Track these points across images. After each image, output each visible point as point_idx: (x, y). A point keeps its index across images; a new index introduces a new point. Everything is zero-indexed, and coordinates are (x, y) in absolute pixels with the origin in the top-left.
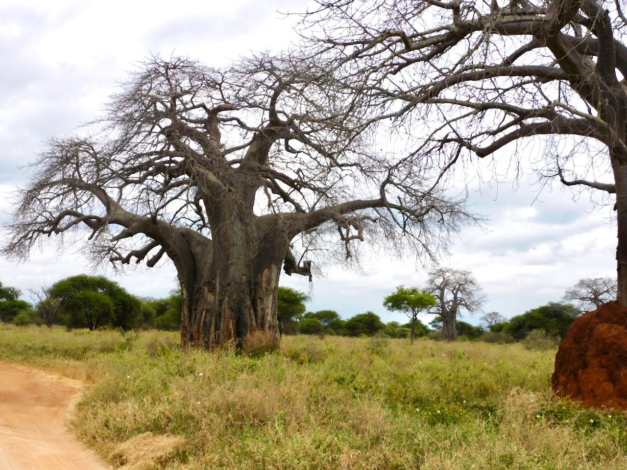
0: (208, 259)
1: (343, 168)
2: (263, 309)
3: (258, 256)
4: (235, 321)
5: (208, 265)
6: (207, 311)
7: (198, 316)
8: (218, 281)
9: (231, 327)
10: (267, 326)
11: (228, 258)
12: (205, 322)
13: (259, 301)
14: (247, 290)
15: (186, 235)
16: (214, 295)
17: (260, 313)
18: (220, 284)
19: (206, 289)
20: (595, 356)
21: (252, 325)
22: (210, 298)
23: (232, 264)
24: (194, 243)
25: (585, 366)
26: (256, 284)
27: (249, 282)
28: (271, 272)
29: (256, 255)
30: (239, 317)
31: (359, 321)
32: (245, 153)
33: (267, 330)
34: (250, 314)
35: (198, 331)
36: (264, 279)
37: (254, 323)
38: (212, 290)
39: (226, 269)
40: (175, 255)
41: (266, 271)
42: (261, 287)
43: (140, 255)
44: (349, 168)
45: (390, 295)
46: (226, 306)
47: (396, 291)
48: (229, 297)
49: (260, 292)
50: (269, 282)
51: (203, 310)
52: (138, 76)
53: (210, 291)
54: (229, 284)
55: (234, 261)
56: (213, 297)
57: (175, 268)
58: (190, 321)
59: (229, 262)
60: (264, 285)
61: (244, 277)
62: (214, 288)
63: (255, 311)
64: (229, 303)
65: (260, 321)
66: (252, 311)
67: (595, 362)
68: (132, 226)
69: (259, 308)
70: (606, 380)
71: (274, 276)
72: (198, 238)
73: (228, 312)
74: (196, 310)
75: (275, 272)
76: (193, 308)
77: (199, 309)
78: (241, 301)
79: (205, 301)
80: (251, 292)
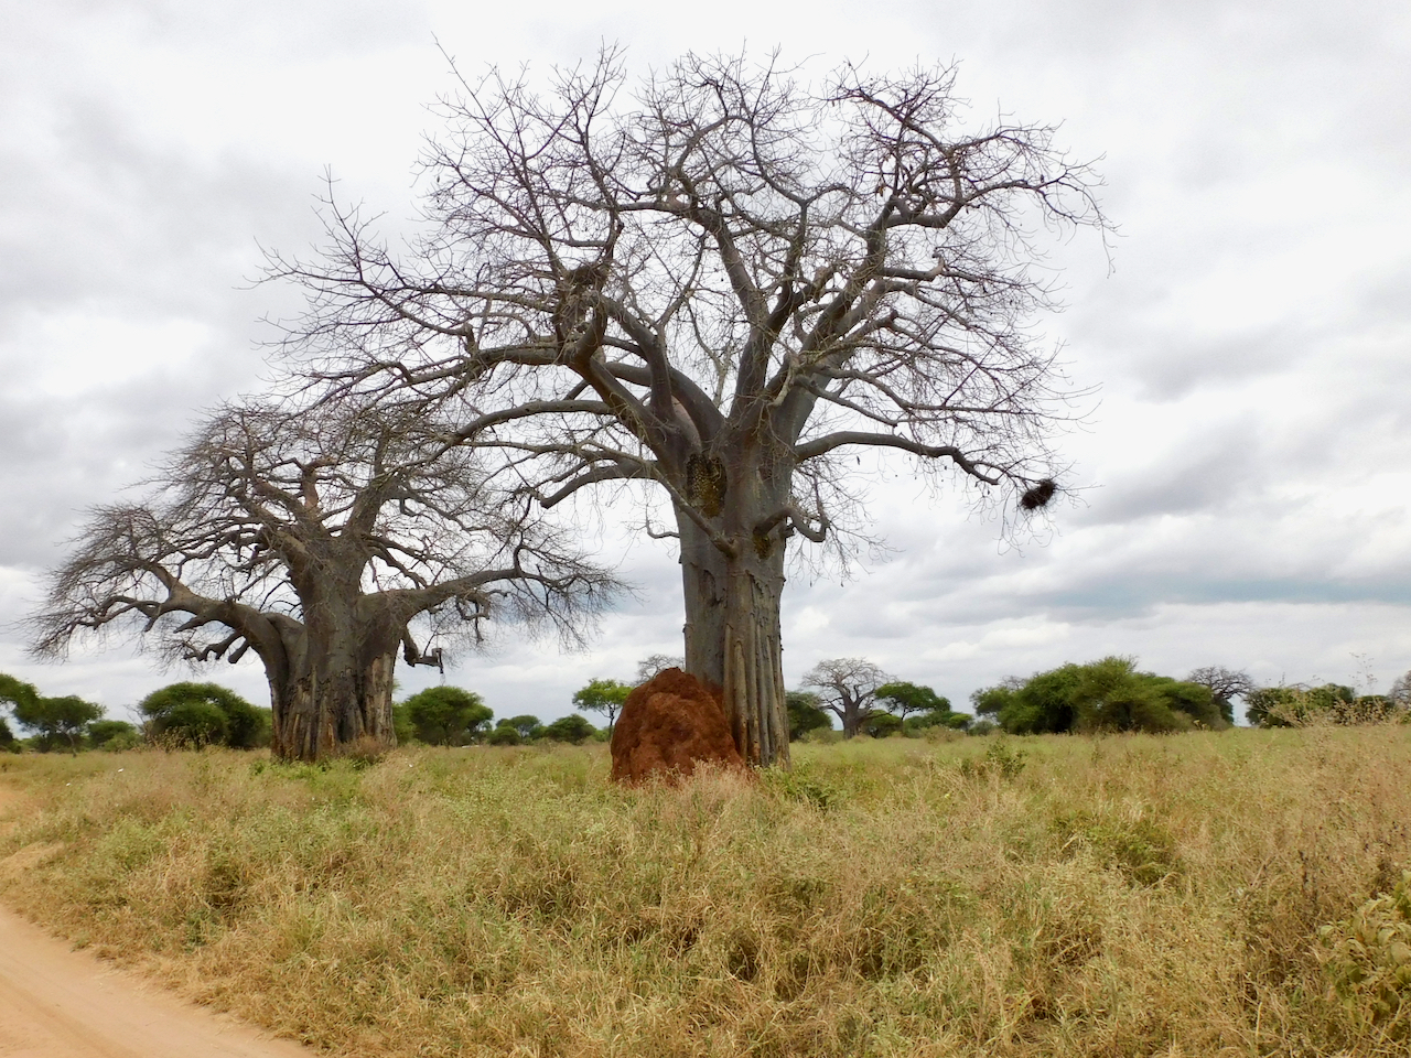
0: (301, 649)
1: (472, 533)
2: (373, 710)
3: (367, 644)
4: (336, 727)
5: (302, 658)
6: (301, 715)
7: (290, 722)
8: (314, 676)
9: (331, 733)
10: (379, 730)
11: (326, 648)
12: (298, 730)
13: (368, 700)
14: (353, 686)
15: (276, 622)
16: (310, 694)
17: (369, 715)
18: (317, 679)
19: (300, 687)
20: (648, 731)
21: (358, 730)
22: (305, 698)
23: (333, 655)
24: (285, 632)
25: (637, 744)
26: (364, 678)
27: (355, 676)
28: (382, 663)
29: (363, 642)
30: (342, 722)
31: (562, 726)
32: (349, 516)
33: (380, 735)
34: (356, 717)
35: (290, 741)
36: (374, 672)
37: (362, 727)
38: (307, 689)
39: (324, 661)
40: (260, 647)
41: (376, 662)
42: (371, 682)
43: (220, 650)
44: (479, 532)
45: (581, 689)
46: (325, 708)
47: (588, 685)
48: (329, 696)
49: (370, 689)
50: (380, 676)
51: (296, 714)
52: (205, 426)
53: (304, 690)
54: (328, 681)
55: (334, 652)
56: (308, 698)
57: (262, 663)
58: (281, 728)
59: (329, 653)
60: (374, 679)
61: (348, 671)
62: (310, 686)
63: (364, 712)
64: (328, 703)
65: (369, 724)
66: (359, 712)
67: (648, 738)
68: (204, 612)
69: (368, 708)
70: (659, 759)
71: (386, 669)
72: (291, 625)
73: (327, 715)
74: (287, 714)
75: (387, 661)
76: (285, 712)
77: (292, 714)
78: (345, 701)
79: (299, 703)
80: (357, 689)
